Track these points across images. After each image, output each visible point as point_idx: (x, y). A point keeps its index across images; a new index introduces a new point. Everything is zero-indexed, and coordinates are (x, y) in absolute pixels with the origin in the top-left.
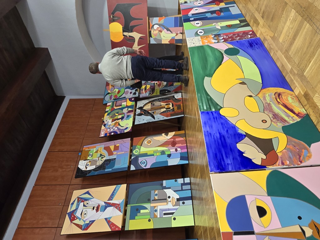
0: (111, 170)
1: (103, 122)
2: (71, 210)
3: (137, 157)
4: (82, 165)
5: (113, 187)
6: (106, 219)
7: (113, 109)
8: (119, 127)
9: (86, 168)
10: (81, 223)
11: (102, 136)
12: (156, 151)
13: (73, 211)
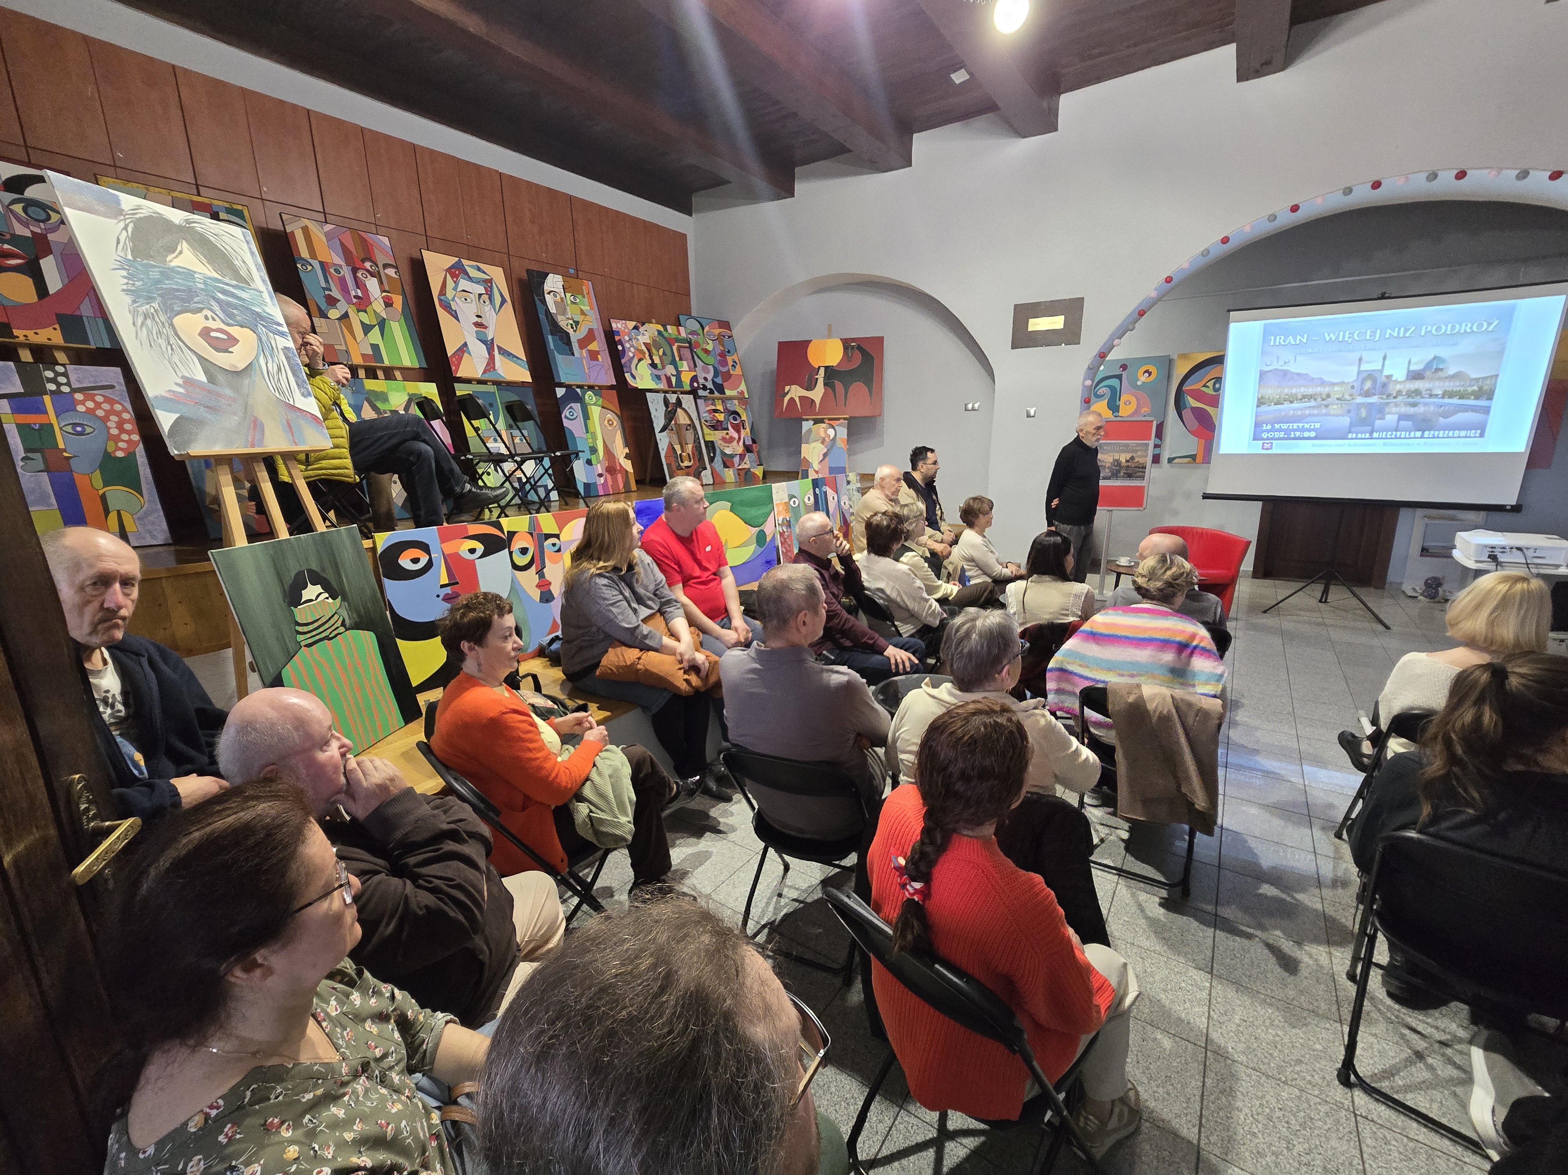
0: (552, 347)
1: (643, 324)
2: (468, 269)
3: (579, 399)
4: (553, 283)
5: (522, 354)
6: (465, 345)
7: (670, 342)
8: (635, 361)
9: (549, 293)
10: (450, 294)
11: (614, 325)
12: (594, 438)
13: (467, 274)
